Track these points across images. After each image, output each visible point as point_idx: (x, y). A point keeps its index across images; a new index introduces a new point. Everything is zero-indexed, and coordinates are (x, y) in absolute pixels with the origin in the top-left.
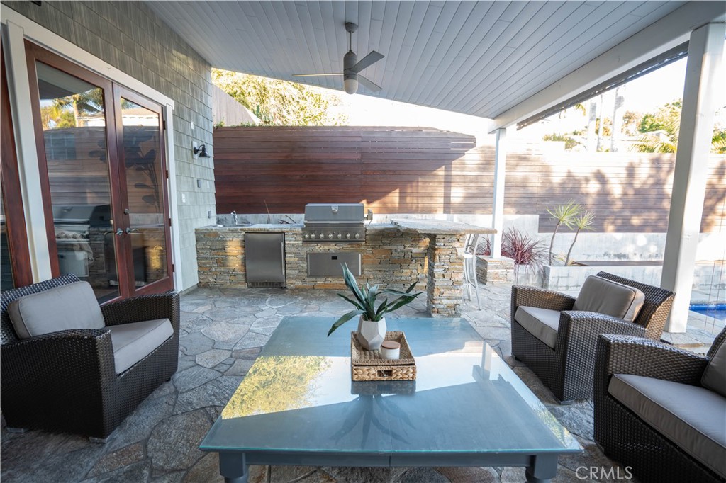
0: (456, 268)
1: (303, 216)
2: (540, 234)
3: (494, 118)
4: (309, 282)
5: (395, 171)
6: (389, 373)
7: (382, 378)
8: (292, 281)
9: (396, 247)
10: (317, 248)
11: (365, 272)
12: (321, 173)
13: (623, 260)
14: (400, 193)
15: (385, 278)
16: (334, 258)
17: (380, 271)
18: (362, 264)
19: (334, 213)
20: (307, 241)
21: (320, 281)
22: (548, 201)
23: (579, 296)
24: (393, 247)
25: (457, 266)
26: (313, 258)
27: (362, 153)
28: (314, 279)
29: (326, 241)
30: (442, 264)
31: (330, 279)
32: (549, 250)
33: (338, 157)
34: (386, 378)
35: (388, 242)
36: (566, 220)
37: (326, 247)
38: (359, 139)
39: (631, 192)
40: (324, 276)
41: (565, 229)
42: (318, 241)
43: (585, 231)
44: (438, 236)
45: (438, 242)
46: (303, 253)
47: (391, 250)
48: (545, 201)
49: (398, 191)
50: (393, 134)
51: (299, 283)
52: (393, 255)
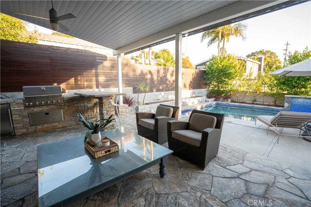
0: (111, 110)
1: (22, 93)
2: (134, 94)
3: (115, 50)
4: (32, 129)
5: (71, 69)
6: (109, 151)
7: (107, 154)
8: (19, 130)
9: (80, 105)
10: (35, 110)
11: (66, 118)
12: (25, 69)
13: (159, 101)
14: (75, 80)
15: (76, 120)
16: (47, 114)
17: (73, 117)
18: (64, 114)
19: (43, 90)
20: (26, 107)
21: (39, 127)
22: (135, 82)
23: (156, 113)
24: (79, 105)
25: (112, 109)
26: (32, 116)
27: (51, 60)
28: (35, 127)
29: (40, 105)
30: (106, 109)
31: (45, 125)
32: (137, 100)
33: (36, 61)
34: (108, 153)
35: (76, 103)
36: (142, 89)
37: (41, 109)
38: (49, 52)
39: (159, 78)
40: (41, 124)
41: (142, 92)
42: (35, 106)
43: (148, 92)
44: (103, 98)
45: (104, 100)
46: (26, 113)
47: (78, 106)
48: (134, 82)
49: (73, 79)
50: (68, 51)
51: (24, 131)
52: (79, 108)
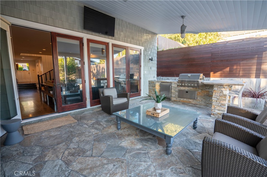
0: (222, 99)
4: (178, 99)
5: (227, 60)
8: (173, 98)
9: (211, 90)
10: (181, 88)
11: (198, 98)
12: (195, 63)
14: (229, 69)
15: (206, 102)
16: (187, 92)
17: (204, 99)
18: (197, 95)
19: (189, 77)
20: (178, 86)
21: (182, 99)
24: (210, 90)
25: (223, 98)
26: (180, 91)
27: (212, 54)
28: (180, 98)
29: (185, 86)
30: (216, 96)
31: (185, 99)
33: (202, 56)
34: (153, 115)
35: (208, 88)
37: (184, 88)
38: (211, 49)
40: (183, 98)
42: (182, 86)
44: (214, 86)
45: (215, 88)
46: (177, 90)
47: (209, 91)
51: (175, 99)
52: (210, 93)
